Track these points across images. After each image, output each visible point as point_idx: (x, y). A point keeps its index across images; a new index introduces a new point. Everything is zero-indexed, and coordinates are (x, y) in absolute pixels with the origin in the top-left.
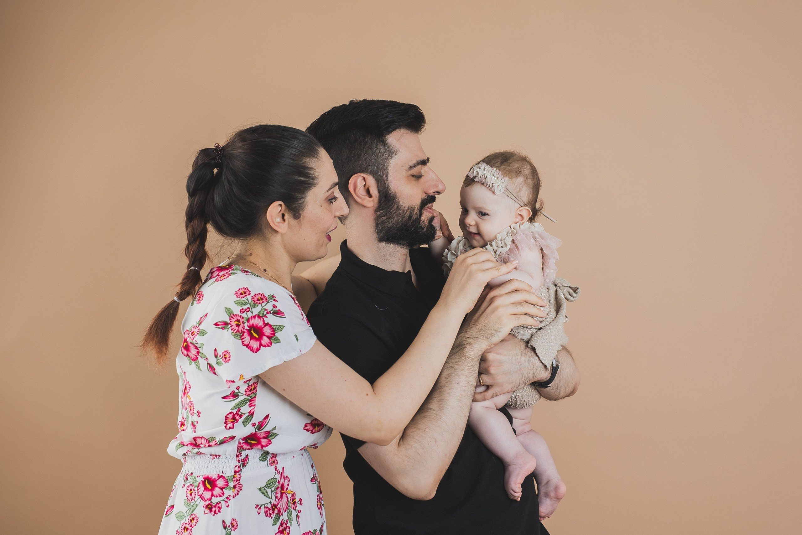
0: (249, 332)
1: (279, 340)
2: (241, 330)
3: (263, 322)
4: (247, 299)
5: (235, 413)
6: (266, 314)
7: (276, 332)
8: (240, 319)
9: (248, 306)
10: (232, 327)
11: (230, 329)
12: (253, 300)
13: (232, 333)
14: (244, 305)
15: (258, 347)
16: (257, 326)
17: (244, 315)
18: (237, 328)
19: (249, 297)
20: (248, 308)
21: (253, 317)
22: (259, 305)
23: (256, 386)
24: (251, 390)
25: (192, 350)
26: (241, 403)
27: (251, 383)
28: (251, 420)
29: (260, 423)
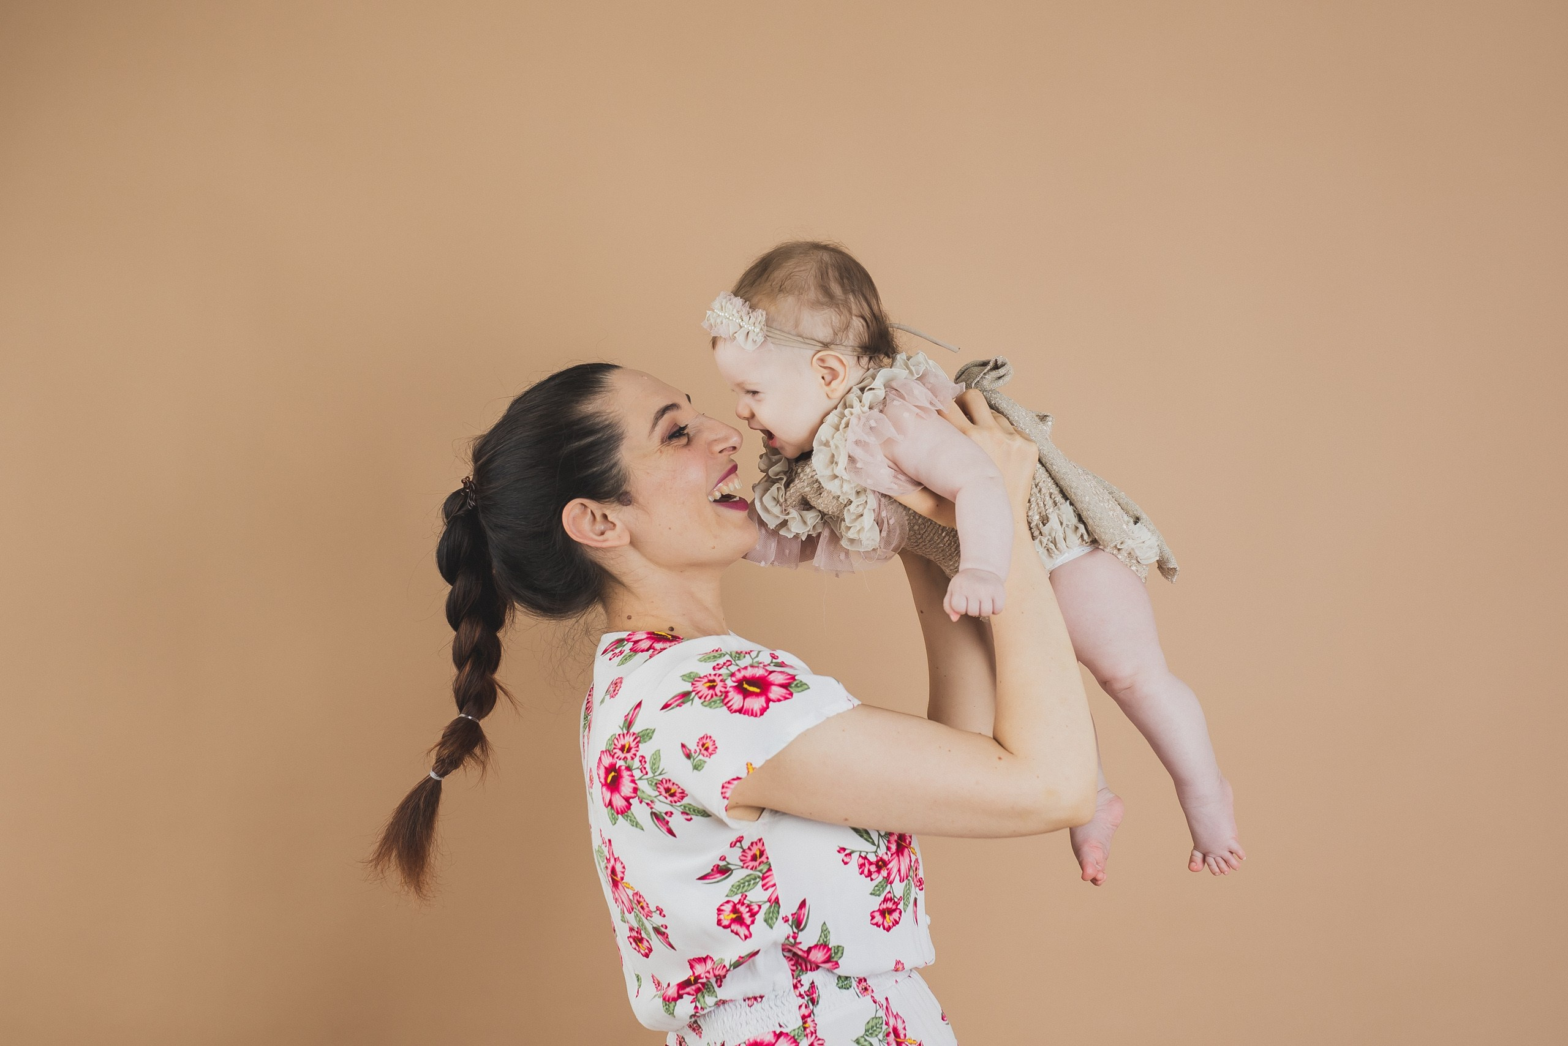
0: (738, 688)
2: (721, 692)
3: (764, 670)
11: (696, 698)
16: (754, 677)
18: (711, 692)
23: (762, 849)
24: (754, 858)
25: (624, 785)
26: (744, 883)
27: (746, 844)
28: (778, 913)
29: (796, 916)
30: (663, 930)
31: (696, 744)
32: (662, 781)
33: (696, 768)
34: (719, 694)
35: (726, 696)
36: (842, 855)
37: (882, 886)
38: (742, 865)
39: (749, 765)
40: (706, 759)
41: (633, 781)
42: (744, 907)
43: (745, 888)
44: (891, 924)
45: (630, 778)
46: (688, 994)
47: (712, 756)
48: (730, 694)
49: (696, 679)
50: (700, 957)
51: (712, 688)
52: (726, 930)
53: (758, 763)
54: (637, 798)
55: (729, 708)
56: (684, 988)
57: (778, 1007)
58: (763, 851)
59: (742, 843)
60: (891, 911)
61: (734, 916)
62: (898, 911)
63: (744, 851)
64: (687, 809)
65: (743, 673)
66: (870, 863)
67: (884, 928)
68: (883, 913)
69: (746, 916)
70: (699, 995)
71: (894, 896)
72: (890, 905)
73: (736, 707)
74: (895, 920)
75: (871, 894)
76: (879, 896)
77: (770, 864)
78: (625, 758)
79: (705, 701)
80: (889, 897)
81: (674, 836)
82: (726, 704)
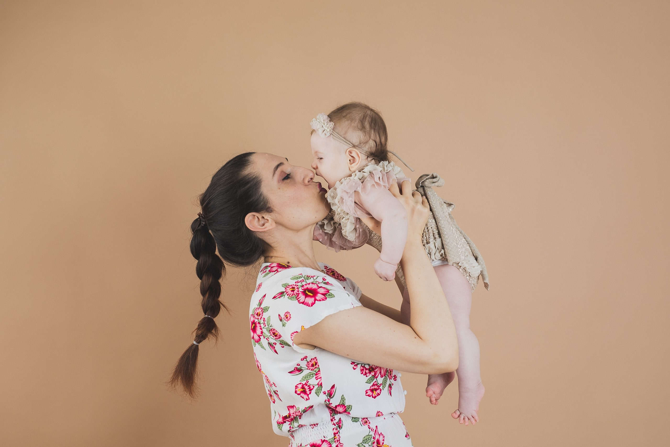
3: (317, 286)
10: (288, 293)
11: (286, 295)
15: (313, 302)
23: (316, 362)
24: (312, 365)
25: (258, 330)
26: (308, 376)
27: (309, 359)
28: (321, 390)
29: (329, 392)
30: (276, 392)
31: (284, 315)
32: (272, 329)
33: (283, 325)
34: (295, 294)
35: (298, 296)
36: (353, 365)
37: (371, 379)
38: (307, 368)
39: (303, 327)
40: (286, 322)
41: (261, 329)
42: (307, 386)
43: (308, 378)
44: (376, 395)
45: (260, 327)
46: (288, 421)
47: (289, 321)
48: (300, 295)
49: (287, 286)
50: (291, 405)
51: (293, 291)
52: (298, 396)
53: (307, 327)
54: (263, 336)
55: (298, 301)
56: (285, 419)
57: (324, 428)
58: (317, 363)
59: (307, 359)
60: (376, 390)
61: (302, 390)
62: (379, 390)
63: (308, 362)
64: (282, 342)
65: (308, 286)
66: (366, 369)
67: (373, 397)
68: (372, 391)
69: (308, 390)
70: (292, 422)
71: (378, 383)
72: (376, 387)
73: (301, 301)
74: (378, 393)
75: (366, 382)
76: (370, 383)
77: (319, 368)
78: (258, 318)
79: (289, 297)
80: (376, 384)
81: (277, 353)
82: (297, 299)
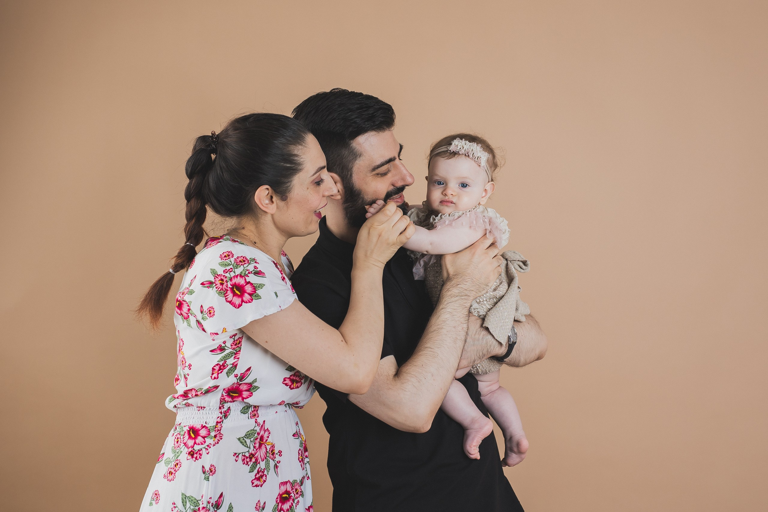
0: (232, 289)
1: (260, 296)
2: (225, 288)
3: (244, 281)
4: (230, 260)
5: (221, 365)
6: (248, 274)
7: (257, 289)
8: (224, 278)
9: (231, 266)
10: (217, 286)
11: (215, 287)
12: (236, 262)
13: (216, 291)
14: (228, 266)
15: (240, 303)
16: (239, 284)
17: (227, 275)
18: (221, 286)
19: (232, 260)
20: (231, 268)
21: (235, 276)
22: (241, 266)
24: (236, 344)
25: (184, 307)
26: (227, 356)
28: (234, 372)
38: (230, 347)
58: (241, 342)
60: (297, 382)
68: (292, 381)
72: (298, 379)
75: (286, 369)
76: (291, 371)
